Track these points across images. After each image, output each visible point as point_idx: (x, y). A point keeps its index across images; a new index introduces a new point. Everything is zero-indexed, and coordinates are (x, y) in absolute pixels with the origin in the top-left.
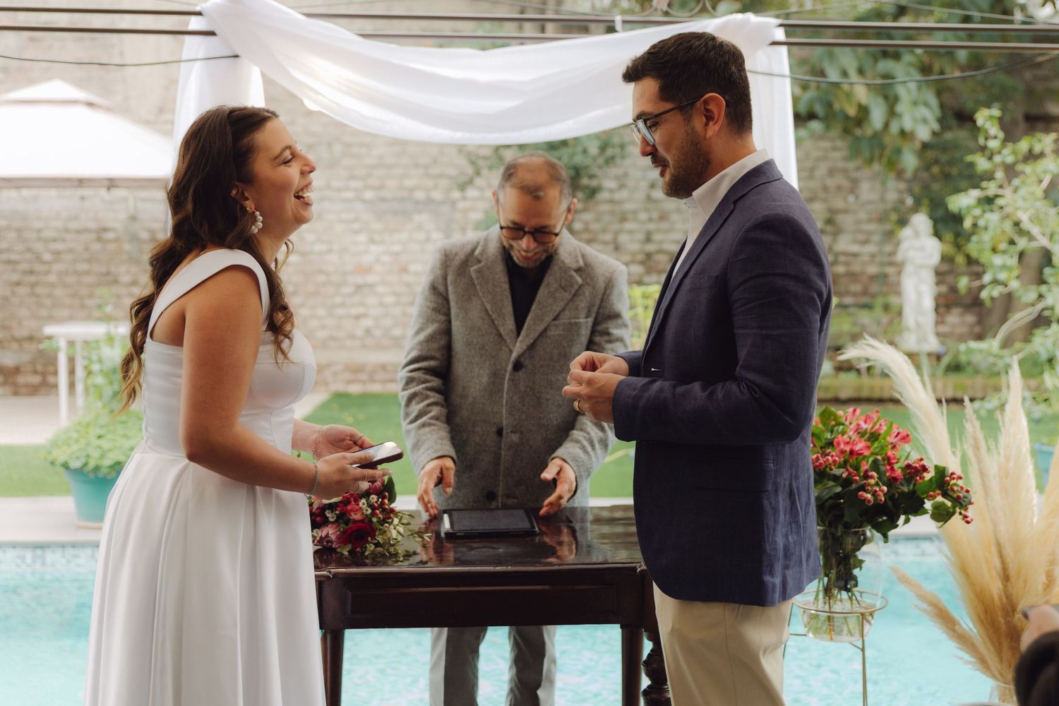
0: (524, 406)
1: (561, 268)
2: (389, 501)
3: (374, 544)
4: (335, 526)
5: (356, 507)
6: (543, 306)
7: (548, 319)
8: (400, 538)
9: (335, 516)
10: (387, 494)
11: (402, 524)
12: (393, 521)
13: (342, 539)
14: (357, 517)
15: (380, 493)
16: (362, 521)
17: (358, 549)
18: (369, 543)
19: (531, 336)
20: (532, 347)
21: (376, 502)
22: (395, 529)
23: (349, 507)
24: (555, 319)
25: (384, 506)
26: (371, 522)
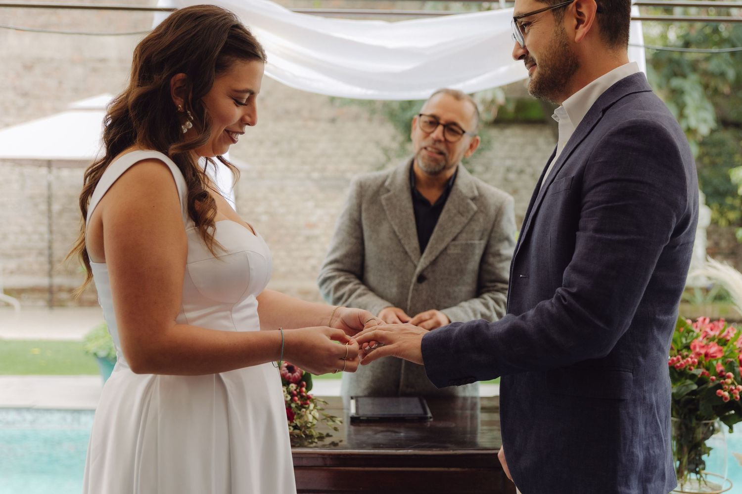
1: (459, 196)
2: (306, 389)
3: (294, 426)
6: (444, 228)
7: (448, 239)
8: (315, 422)
10: (304, 383)
11: (318, 409)
12: (309, 406)
15: (299, 383)
19: (434, 253)
20: (434, 263)
21: (295, 390)
22: (310, 413)
24: (454, 240)
25: (301, 394)
26: (290, 407)
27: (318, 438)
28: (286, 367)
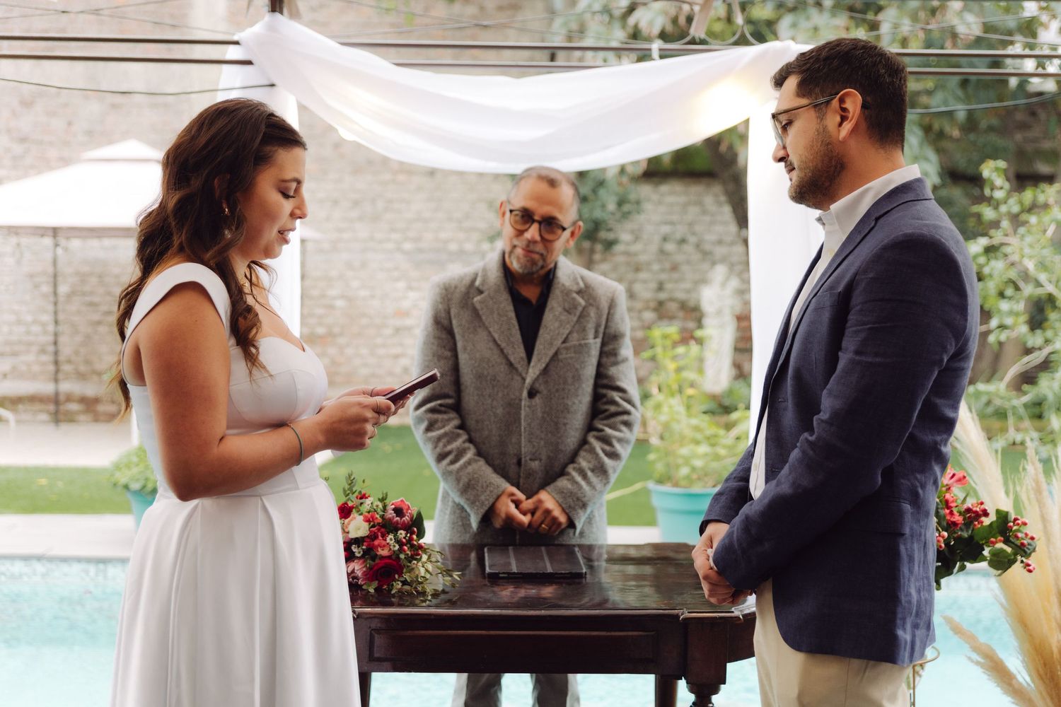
0: (542, 432)
1: (562, 292)
2: (417, 536)
3: (402, 582)
4: (361, 561)
5: (384, 543)
6: (550, 330)
7: (558, 343)
8: (428, 576)
9: (361, 551)
10: (415, 529)
11: (431, 561)
12: (421, 557)
13: (368, 576)
14: (383, 552)
15: (407, 528)
16: (389, 557)
17: (385, 587)
18: (395, 580)
20: (545, 371)
21: (404, 538)
22: (423, 567)
23: (376, 543)
24: (564, 342)
25: (412, 542)
26: (398, 558)
27: (432, 595)
28: (393, 510)
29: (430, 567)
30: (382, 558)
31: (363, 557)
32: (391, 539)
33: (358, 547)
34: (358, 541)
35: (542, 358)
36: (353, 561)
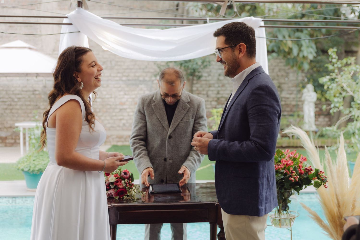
0: (173, 150)
1: (182, 103)
2: (131, 181)
3: (127, 196)
4: (113, 190)
5: (120, 183)
6: (177, 116)
7: (179, 120)
8: (135, 194)
9: (113, 186)
10: (131, 179)
11: (136, 189)
12: (133, 188)
13: (116, 194)
14: (121, 187)
15: (128, 179)
16: (122, 188)
17: (121, 198)
18: (125, 195)
19: (174, 127)
20: (174, 130)
21: (127, 182)
22: (134, 191)
23: (118, 183)
24: (181, 120)
25: (130, 183)
26: (125, 188)
27: (137, 200)
28: (124, 173)
29: (136, 191)
30: (120, 188)
31: (114, 188)
32: (123, 182)
33: (112, 185)
34: (112, 183)
35: (174, 126)
36: (111, 190)
